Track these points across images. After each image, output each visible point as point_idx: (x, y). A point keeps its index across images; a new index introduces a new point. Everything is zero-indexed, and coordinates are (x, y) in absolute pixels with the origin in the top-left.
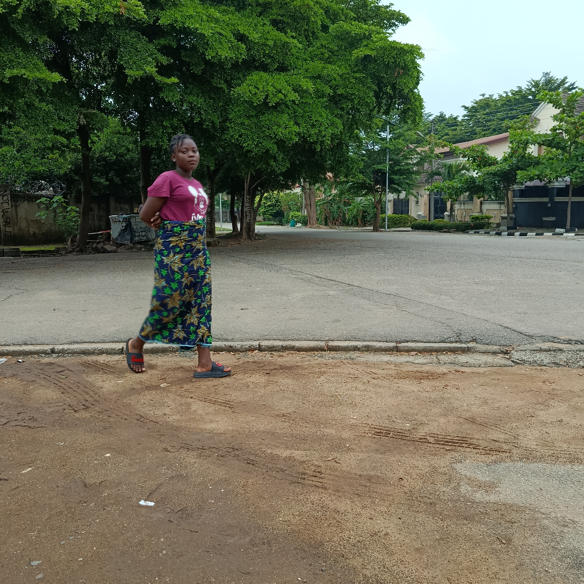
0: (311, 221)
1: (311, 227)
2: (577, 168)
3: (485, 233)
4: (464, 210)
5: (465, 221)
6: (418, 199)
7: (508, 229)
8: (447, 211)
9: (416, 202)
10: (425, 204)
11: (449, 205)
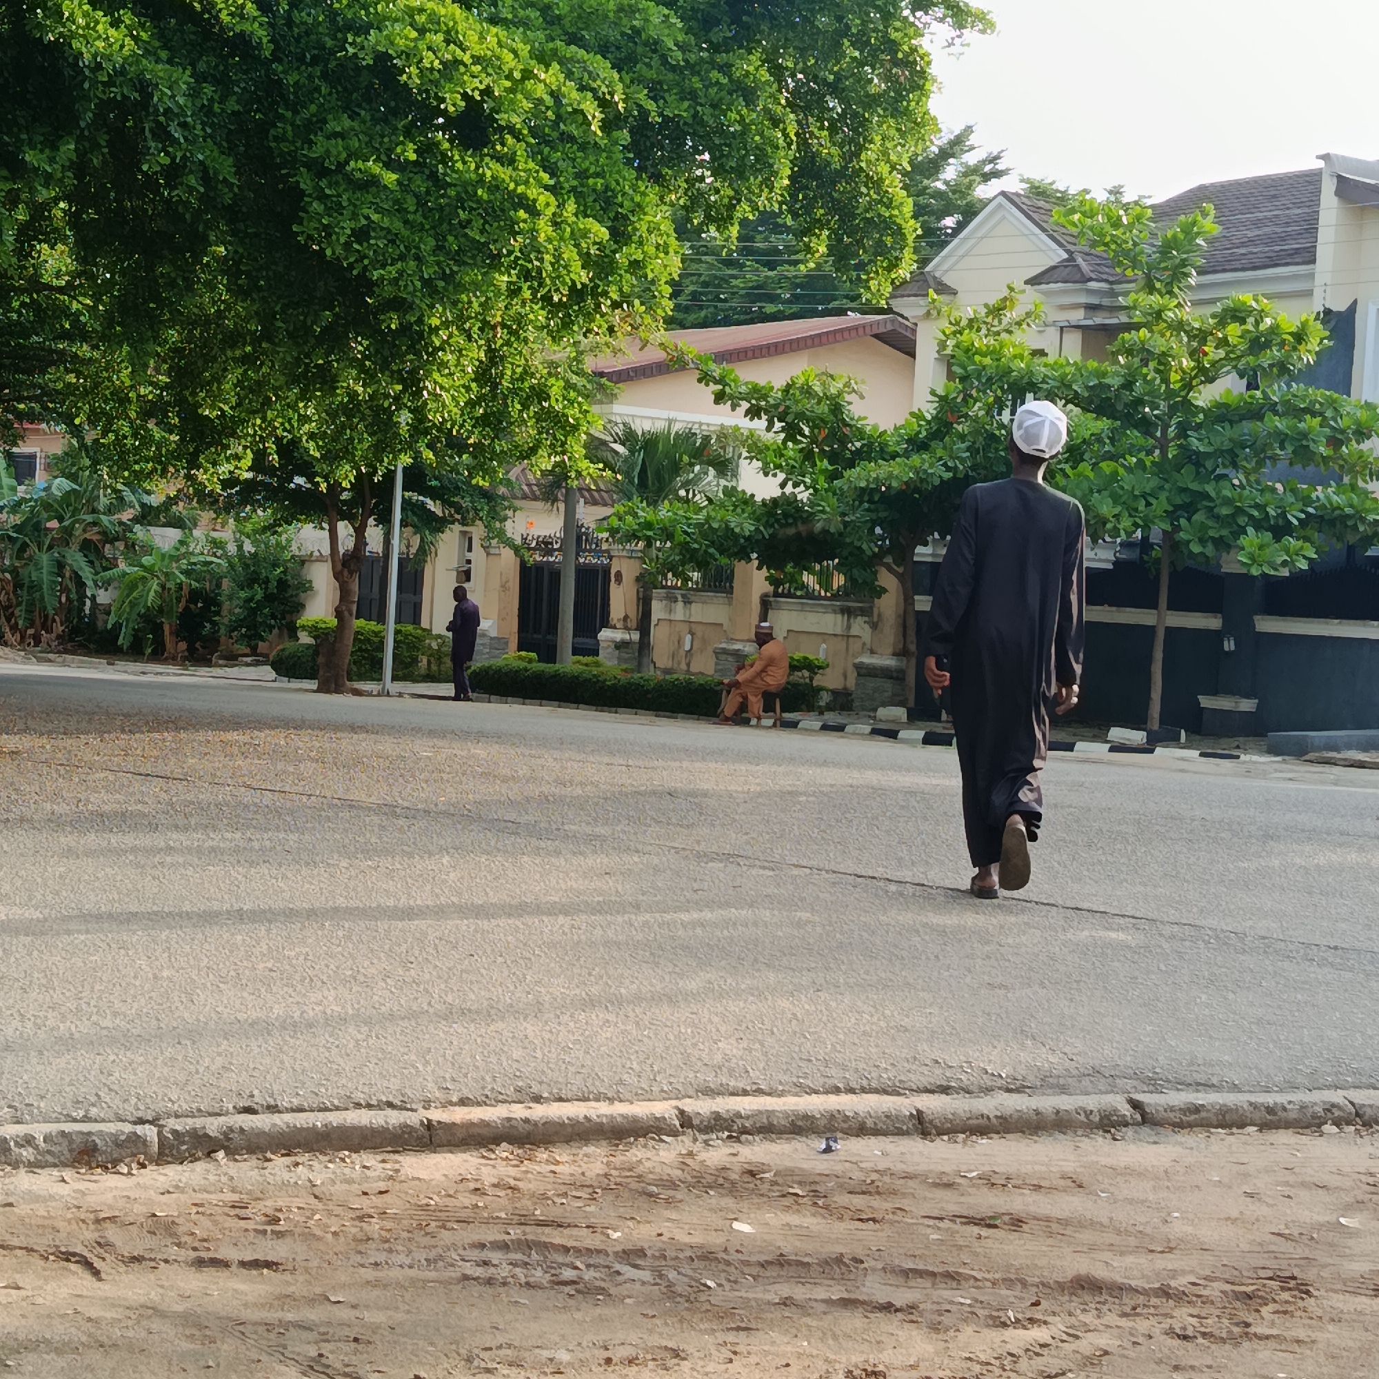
2: (1206, 503)
3: (825, 728)
4: (686, 628)
5: (688, 672)
6: (469, 562)
7: (914, 717)
8: (614, 627)
9: (458, 572)
10: (504, 587)
11: (621, 600)
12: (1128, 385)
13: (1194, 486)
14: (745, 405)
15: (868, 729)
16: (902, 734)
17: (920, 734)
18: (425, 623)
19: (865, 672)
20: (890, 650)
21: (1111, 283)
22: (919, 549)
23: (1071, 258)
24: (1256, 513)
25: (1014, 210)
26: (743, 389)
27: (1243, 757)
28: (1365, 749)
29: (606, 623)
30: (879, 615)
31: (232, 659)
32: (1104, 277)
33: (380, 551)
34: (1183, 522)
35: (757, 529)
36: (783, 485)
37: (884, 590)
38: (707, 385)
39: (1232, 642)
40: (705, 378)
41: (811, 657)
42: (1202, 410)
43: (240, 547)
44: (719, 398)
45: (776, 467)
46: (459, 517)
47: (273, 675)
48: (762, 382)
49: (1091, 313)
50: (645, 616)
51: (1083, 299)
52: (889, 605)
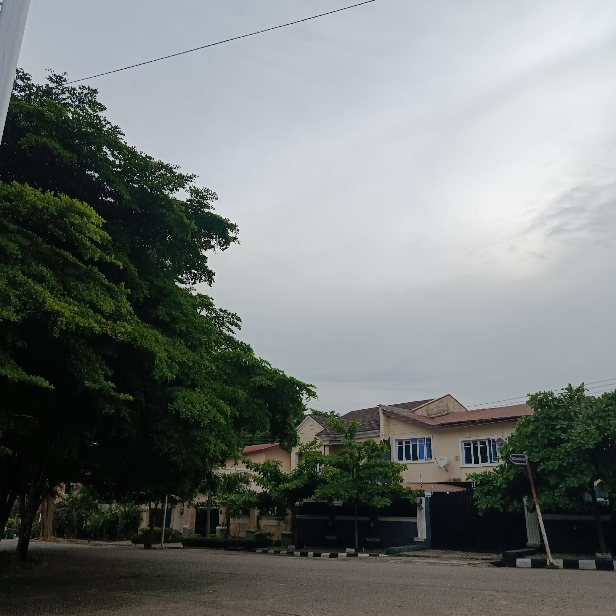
0: (45, 532)
1: (44, 541)
2: (364, 490)
3: (275, 552)
4: (238, 525)
5: (239, 537)
6: (183, 510)
7: (298, 548)
8: (220, 525)
9: (180, 513)
10: (192, 516)
11: (222, 518)
12: (345, 461)
13: (361, 486)
14: (254, 468)
15: (286, 552)
16: (295, 553)
17: (299, 553)
18: (171, 527)
19: (283, 535)
20: (290, 530)
21: (335, 435)
22: (296, 503)
23: (325, 429)
24: (377, 492)
25: (312, 419)
26: (253, 465)
27: (380, 555)
28: (408, 551)
29: (218, 525)
30: (287, 520)
31: (121, 539)
32: (333, 433)
33: (161, 508)
34: (360, 495)
35: (257, 501)
36: (263, 488)
37: (288, 514)
38: (244, 464)
39: (373, 524)
40: (244, 462)
41: (270, 532)
42: (361, 466)
43: (125, 508)
44: (247, 467)
45: (261, 484)
46: (182, 500)
47: (131, 543)
48: (258, 463)
49: (331, 442)
50: (229, 521)
51: (329, 439)
52: (289, 518)
